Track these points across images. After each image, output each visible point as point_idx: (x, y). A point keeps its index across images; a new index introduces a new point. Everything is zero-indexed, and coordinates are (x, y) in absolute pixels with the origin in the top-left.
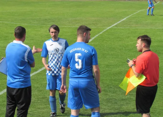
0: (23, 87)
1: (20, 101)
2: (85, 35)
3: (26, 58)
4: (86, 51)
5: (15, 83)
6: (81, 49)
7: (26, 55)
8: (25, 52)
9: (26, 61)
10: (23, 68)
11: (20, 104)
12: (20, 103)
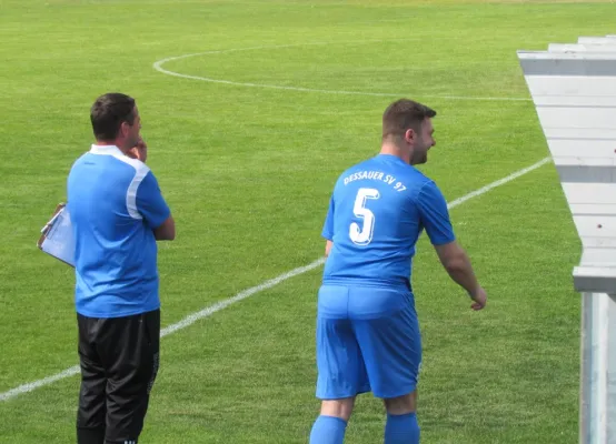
0: (123, 313)
1: (115, 366)
2: (411, 137)
3: (131, 207)
4: (399, 184)
5: (95, 300)
6: (384, 178)
7: (131, 193)
8: (125, 184)
9: (135, 216)
10: (123, 245)
11: (115, 377)
12: (114, 373)
